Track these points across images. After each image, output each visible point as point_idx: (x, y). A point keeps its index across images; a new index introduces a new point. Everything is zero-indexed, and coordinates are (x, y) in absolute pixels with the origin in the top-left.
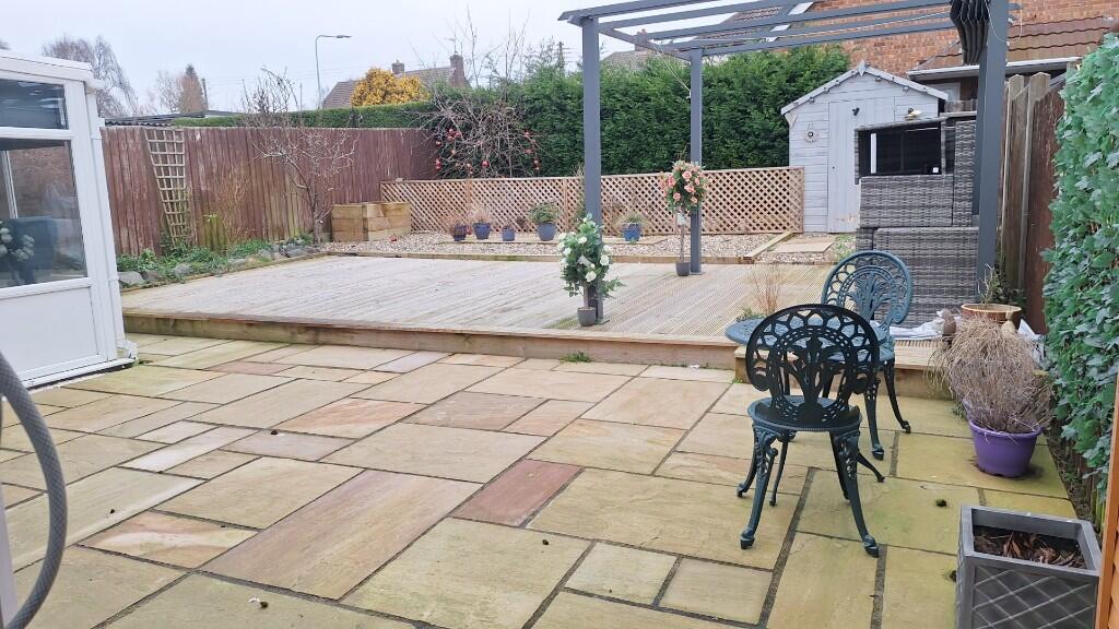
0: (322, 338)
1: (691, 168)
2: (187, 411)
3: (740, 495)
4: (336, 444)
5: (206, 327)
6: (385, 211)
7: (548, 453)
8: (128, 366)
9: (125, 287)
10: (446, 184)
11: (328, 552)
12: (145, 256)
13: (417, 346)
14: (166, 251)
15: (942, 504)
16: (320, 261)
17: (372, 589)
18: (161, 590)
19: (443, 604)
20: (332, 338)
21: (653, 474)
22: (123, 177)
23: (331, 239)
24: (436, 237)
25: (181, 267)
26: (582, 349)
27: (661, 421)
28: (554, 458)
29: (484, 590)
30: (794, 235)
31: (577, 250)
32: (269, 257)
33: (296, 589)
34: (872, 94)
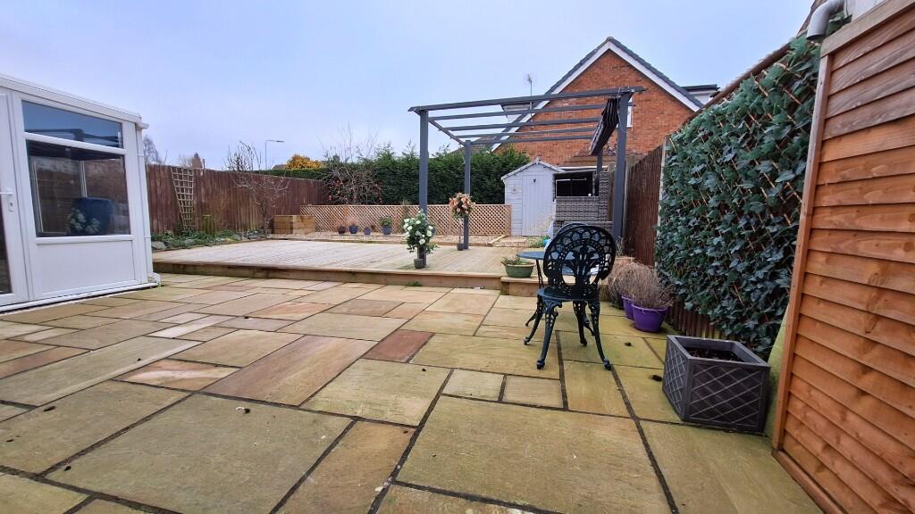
0: (271, 275)
1: (465, 197)
2: (191, 308)
3: (526, 344)
4: (285, 323)
5: (203, 269)
6: (302, 219)
7: (411, 326)
8: (154, 287)
9: (154, 249)
10: (335, 208)
11: (287, 379)
12: (167, 234)
13: (325, 279)
14: (179, 232)
15: (629, 345)
16: (266, 242)
17: (320, 399)
18: (172, 405)
19: (369, 406)
20: (277, 274)
21: (474, 335)
22: (156, 191)
23: (273, 233)
24: (329, 233)
25: (188, 241)
26: (417, 280)
27: (468, 311)
28: (415, 328)
29: (393, 397)
30: (507, 236)
31: (415, 228)
32: (239, 238)
33: (269, 400)
34: (541, 173)
